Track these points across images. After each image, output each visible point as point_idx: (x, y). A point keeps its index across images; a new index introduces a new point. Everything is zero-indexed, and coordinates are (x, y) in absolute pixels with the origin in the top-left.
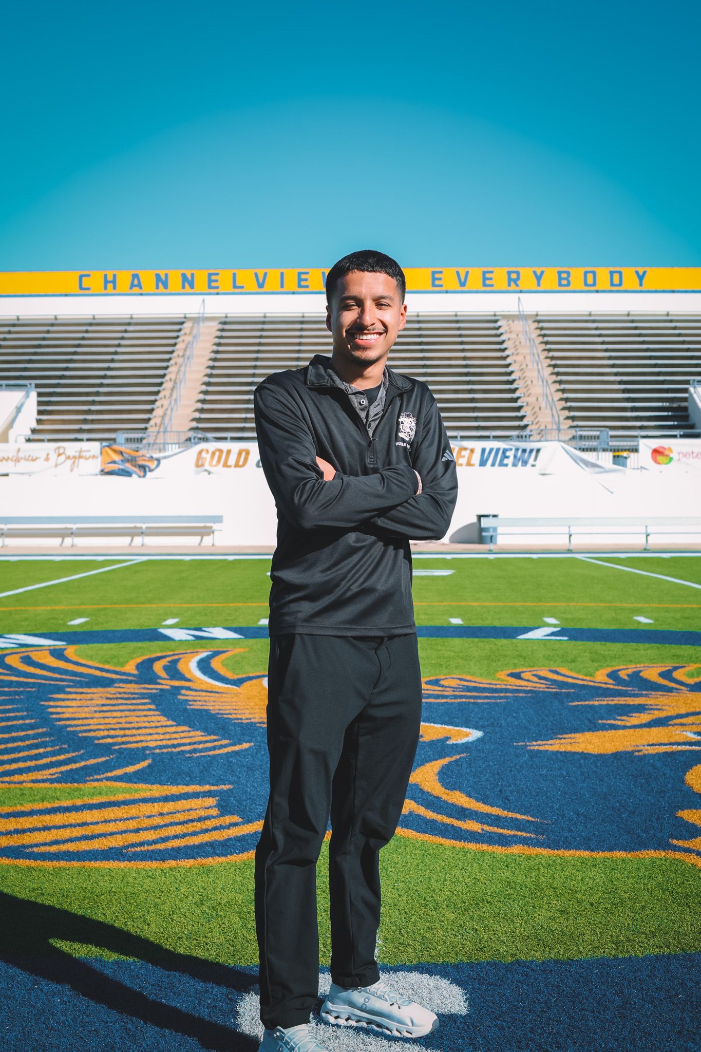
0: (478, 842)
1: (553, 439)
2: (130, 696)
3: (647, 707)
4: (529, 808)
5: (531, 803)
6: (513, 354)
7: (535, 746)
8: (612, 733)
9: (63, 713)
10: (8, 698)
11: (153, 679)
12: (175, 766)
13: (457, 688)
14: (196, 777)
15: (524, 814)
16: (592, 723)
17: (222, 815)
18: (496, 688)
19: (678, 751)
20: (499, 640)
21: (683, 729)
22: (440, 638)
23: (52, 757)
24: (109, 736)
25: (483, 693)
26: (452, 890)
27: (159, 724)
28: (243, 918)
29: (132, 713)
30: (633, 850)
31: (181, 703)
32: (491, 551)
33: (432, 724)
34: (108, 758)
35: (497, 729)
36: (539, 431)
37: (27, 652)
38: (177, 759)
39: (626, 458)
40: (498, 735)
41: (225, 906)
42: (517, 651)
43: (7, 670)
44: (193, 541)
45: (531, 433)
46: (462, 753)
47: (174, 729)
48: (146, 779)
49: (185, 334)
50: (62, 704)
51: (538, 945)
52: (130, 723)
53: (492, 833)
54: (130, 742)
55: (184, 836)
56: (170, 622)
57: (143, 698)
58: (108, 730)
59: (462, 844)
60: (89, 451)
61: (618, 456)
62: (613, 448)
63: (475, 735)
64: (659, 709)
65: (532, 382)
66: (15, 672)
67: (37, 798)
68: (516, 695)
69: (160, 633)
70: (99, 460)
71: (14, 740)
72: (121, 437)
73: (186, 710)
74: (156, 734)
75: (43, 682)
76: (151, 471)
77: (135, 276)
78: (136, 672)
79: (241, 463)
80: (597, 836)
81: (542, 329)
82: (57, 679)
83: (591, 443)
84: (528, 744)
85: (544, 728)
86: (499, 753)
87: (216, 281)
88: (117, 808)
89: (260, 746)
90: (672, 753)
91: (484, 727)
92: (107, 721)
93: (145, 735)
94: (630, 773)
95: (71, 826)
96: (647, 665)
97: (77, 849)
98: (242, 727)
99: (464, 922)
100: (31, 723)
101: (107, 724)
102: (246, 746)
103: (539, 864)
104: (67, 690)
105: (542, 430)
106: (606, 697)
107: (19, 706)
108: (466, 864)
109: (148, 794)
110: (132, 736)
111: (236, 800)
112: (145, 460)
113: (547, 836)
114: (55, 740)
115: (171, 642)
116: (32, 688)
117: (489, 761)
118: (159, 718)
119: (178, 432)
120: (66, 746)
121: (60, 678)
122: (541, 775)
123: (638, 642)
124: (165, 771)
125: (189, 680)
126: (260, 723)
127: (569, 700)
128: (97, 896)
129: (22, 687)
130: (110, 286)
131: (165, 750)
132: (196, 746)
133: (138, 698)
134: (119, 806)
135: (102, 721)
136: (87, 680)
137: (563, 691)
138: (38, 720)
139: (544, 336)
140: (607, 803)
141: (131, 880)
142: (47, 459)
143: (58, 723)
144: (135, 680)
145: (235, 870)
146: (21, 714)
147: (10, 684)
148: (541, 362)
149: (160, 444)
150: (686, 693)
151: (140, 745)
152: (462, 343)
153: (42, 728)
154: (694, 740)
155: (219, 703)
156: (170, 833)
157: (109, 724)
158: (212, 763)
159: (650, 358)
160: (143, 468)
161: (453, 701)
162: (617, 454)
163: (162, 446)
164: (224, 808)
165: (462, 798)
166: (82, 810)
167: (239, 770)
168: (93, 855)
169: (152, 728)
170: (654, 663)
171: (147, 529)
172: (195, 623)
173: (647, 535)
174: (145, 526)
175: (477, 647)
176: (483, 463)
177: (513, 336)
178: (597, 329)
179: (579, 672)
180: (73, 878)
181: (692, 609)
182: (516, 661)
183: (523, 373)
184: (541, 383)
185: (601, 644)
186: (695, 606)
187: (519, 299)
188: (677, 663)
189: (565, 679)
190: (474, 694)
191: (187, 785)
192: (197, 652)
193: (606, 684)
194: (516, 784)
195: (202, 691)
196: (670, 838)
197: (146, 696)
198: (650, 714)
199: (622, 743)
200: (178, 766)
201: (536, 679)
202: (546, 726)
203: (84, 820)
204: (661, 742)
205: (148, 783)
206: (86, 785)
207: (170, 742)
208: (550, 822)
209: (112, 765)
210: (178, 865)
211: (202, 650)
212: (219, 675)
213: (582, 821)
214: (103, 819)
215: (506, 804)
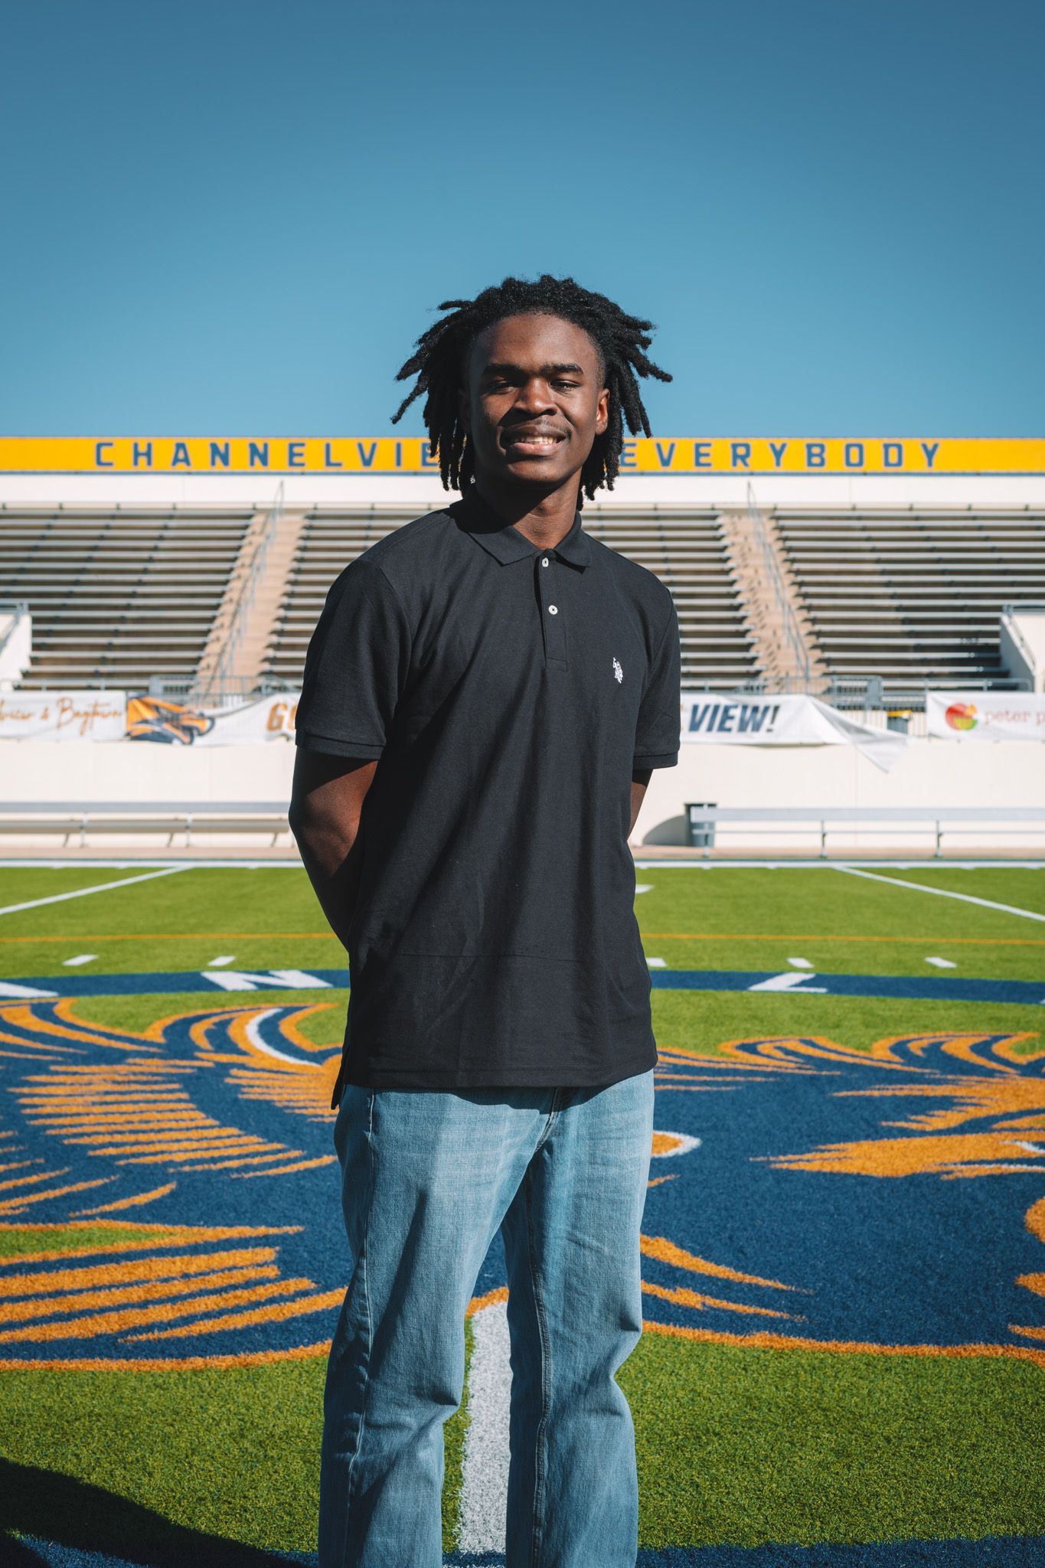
0: (696, 1325)
1: (799, 692)
2: (150, 1078)
3: (956, 1100)
4: (777, 1267)
5: (780, 1259)
6: (739, 566)
7: (783, 1162)
8: (903, 1142)
9: (42, 1106)
11: (187, 1050)
12: (213, 1193)
14: (246, 1211)
15: (769, 1278)
16: (872, 1126)
17: (284, 1276)
18: (719, 1069)
19: (1010, 1174)
20: (721, 992)
21: (1015, 1137)
23: (18, 1178)
24: (112, 1145)
25: (699, 1075)
26: (656, 1412)
27: (193, 1124)
29: (152, 1106)
30: (949, 1342)
31: (230, 1090)
32: (707, 857)
34: (107, 1181)
35: (723, 1135)
36: (777, 680)
38: (217, 1182)
39: (907, 721)
40: (725, 1145)
41: (281, 1439)
42: (750, 1009)
44: (263, 840)
45: (766, 683)
46: (669, 1173)
47: (215, 1132)
48: (165, 1217)
50: (43, 1090)
51: (802, 1515)
52: (147, 1122)
53: (718, 1309)
54: (144, 1154)
55: (221, 1313)
56: (221, 961)
57: (170, 1082)
58: (111, 1133)
59: (671, 1329)
60: (108, 704)
61: (895, 718)
62: (887, 706)
63: (688, 1143)
64: (975, 1105)
65: (767, 607)
68: (750, 1079)
69: (206, 979)
70: (124, 717)
72: (157, 685)
73: (236, 1100)
74: (189, 1140)
75: (15, 1055)
76: (201, 734)
78: (162, 1040)
80: (890, 1318)
82: (37, 1052)
83: (855, 699)
84: (772, 1159)
85: (796, 1133)
86: (727, 1175)
88: (115, 1265)
90: (1002, 1176)
91: (703, 1131)
92: (110, 1119)
93: (168, 1142)
94: (935, 1210)
96: (951, 1033)
97: (42, 1337)
98: (323, 1129)
99: (676, 1471)
101: (110, 1124)
102: (324, 1160)
103: (797, 1366)
104: (53, 1068)
105: (781, 679)
106: (890, 1084)
108: (678, 1366)
109: (165, 1242)
110: (147, 1143)
111: (309, 1252)
112: (192, 719)
113: (809, 1317)
114: (25, 1152)
115: (221, 993)
117: (711, 1188)
118: (193, 1114)
119: (241, 678)
120: (42, 1161)
121: (44, 1050)
122: (795, 1211)
123: (934, 998)
124: (196, 1203)
125: (244, 1053)
127: (834, 1088)
128: (68, 1422)
131: (199, 1168)
132: (248, 1161)
133: (163, 1082)
134: (118, 1262)
136: (85, 1052)
137: (824, 1073)
140: (902, 1260)
141: (127, 1392)
142: (45, 716)
143: (32, 1123)
144: (159, 1054)
145: (301, 1375)
148: (781, 579)
149: (215, 695)
150: (1015, 1079)
151: (159, 1159)
152: (663, 549)
153: (6, 1131)
154: (1034, 1156)
155: (289, 1091)
156: (197, 1309)
157: (115, 1124)
158: (272, 1190)
160: (190, 731)
162: (894, 714)
163: (217, 699)
164: (288, 1266)
165: (670, 1249)
166: (58, 1269)
167: (314, 1200)
168: (68, 1349)
169: (180, 1130)
170: (962, 1030)
171: (195, 821)
172: (258, 963)
173: (939, 835)
174: (190, 817)
175: (689, 1003)
176: (694, 726)
177: (740, 539)
178: (864, 529)
179: (846, 1043)
180: (30, 1389)
181: (1013, 946)
182: (749, 1026)
183: (754, 594)
184: (780, 609)
185: (878, 1000)
186: (1018, 942)
187: (749, 485)
188: (997, 1030)
189: (826, 1055)
190: (685, 1077)
191: (231, 1226)
192: (259, 1009)
193: (889, 1062)
194: (754, 1226)
195: (263, 1070)
196: (1010, 1326)
197: (175, 1079)
198: (961, 1111)
199: (921, 1160)
200: (217, 1194)
201: (779, 1054)
202: (799, 1130)
203: (59, 1287)
204: (982, 1158)
205: (169, 1223)
206: (68, 1227)
207: (207, 1155)
208: (811, 1292)
209: (113, 1191)
210: (206, 1365)
211: (267, 1005)
212: (292, 1045)
213: (865, 1291)
214: (90, 1285)
215: (739, 1260)
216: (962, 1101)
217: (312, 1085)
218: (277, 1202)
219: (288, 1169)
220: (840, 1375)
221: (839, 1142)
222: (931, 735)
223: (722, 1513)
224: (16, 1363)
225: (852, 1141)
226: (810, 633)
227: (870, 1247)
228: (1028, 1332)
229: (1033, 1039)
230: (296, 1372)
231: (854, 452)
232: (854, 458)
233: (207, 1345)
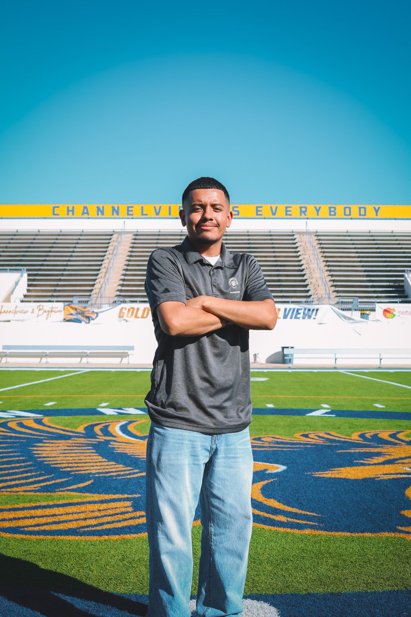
0: (284, 527)
1: (326, 303)
2: (81, 445)
3: (382, 453)
4: (314, 509)
5: (315, 506)
6: (303, 254)
7: (317, 474)
8: (362, 468)
9: (42, 454)
10: (9, 445)
11: (94, 435)
12: (107, 484)
13: (271, 442)
14: (120, 490)
15: (311, 512)
16: (350, 462)
17: (135, 511)
18: (294, 443)
19: (401, 478)
20: (295, 416)
21: (403, 466)
22: (261, 415)
23: (35, 478)
24: (68, 467)
25: (286, 445)
26: (270, 554)
27: (98, 461)
29: (82, 454)
31: (111, 449)
32: (290, 368)
33: (257, 462)
34: (68, 479)
35: (295, 465)
36: (318, 299)
37: (20, 420)
38: (108, 480)
39: (368, 315)
40: (296, 469)
41: (137, 561)
42: (306, 422)
43: (9, 430)
44: (117, 360)
45: (313, 300)
46: (275, 478)
47: (106, 463)
48: (90, 491)
49: (114, 241)
50: (41, 449)
51: (321, 585)
52: (81, 460)
53: (292, 523)
54: (81, 470)
55: (113, 522)
56: (104, 404)
57: (88, 446)
58: (68, 463)
59: (276, 528)
60: (57, 308)
61: (364, 313)
62: (361, 309)
63: (282, 468)
64: (389, 455)
65: (314, 270)
66: (14, 431)
67: (27, 500)
68: (306, 446)
69: (98, 411)
70: (63, 313)
71: (13, 468)
72: (76, 300)
73: (113, 453)
74: (96, 466)
75: (30, 436)
76: (93, 319)
77: (85, 208)
78: (84, 432)
79: (145, 315)
80: (354, 525)
81: (319, 240)
82: (38, 435)
83: (348, 306)
84: (313, 473)
85: (322, 465)
86: (296, 478)
87: (132, 211)
90: (397, 479)
91: (287, 464)
92: (67, 458)
93: (89, 466)
94: (373, 490)
95: (46, 516)
96: (381, 430)
99: (277, 572)
100: (23, 459)
101: (67, 460)
103: (321, 540)
104: (44, 441)
105: (319, 298)
106: (358, 448)
107: (16, 450)
108: (278, 540)
109: (91, 499)
110: (82, 467)
111: (143, 503)
112: (90, 314)
113: (325, 524)
114: (37, 469)
115: (104, 416)
116: (24, 440)
117: (290, 483)
118: (97, 457)
119: (108, 298)
120: (44, 472)
121: (40, 435)
122: (321, 491)
123: (376, 418)
124: (101, 486)
125: (115, 436)
127: (337, 449)
128: (62, 555)
129: (18, 439)
130: (70, 213)
131: (101, 475)
132: (119, 473)
133: (85, 446)
135: (64, 459)
136: (55, 436)
137: (333, 444)
138: (27, 458)
139: (321, 244)
140: (360, 506)
141: (81, 546)
142: (33, 312)
143: (38, 459)
144: (83, 436)
145: (143, 542)
146: (17, 454)
147: (11, 437)
148: (319, 259)
149: (98, 304)
150: (405, 446)
151: (86, 472)
152: (273, 248)
153: (30, 462)
154: (410, 472)
155: (132, 450)
156: (105, 521)
157: (69, 460)
158: (128, 483)
159: (382, 257)
160: (88, 318)
161: (269, 449)
163: (99, 306)
164: (136, 507)
165: (275, 503)
166: (53, 507)
169: (93, 462)
170: (386, 429)
172: (118, 405)
173: (381, 359)
174: (89, 352)
175: (283, 420)
176: (284, 317)
177: (303, 244)
178: (351, 240)
179: (342, 434)
180: (47, 545)
181: (407, 400)
182: (305, 428)
183: (309, 265)
184: (319, 271)
185: (355, 419)
186: (409, 399)
188: (399, 429)
189: (334, 438)
190: (281, 446)
191: (114, 494)
192: (119, 421)
193: (358, 440)
194: (306, 495)
195: (123, 442)
196: (398, 528)
197: (90, 445)
198: (384, 457)
199: (368, 473)
200: (109, 484)
201: (317, 438)
202: (324, 463)
203: (54, 513)
204: (390, 473)
205: (92, 493)
206: (55, 494)
207: (104, 471)
208: (326, 516)
209: (71, 483)
210: (109, 538)
211: (123, 420)
212: (133, 434)
213: (346, 516)
214: (65, 513)
215: (301, 507)
216: (385, 453)
217: (141, 448)
218: (130, 486)
219: (134, 476)
221: (338, 467)
222: (377, 320)
224: (42, 537)
225: (343, 467)
226: (331, 280)
228: (403, 529)
230: (141, 541)
233: (108, 532)
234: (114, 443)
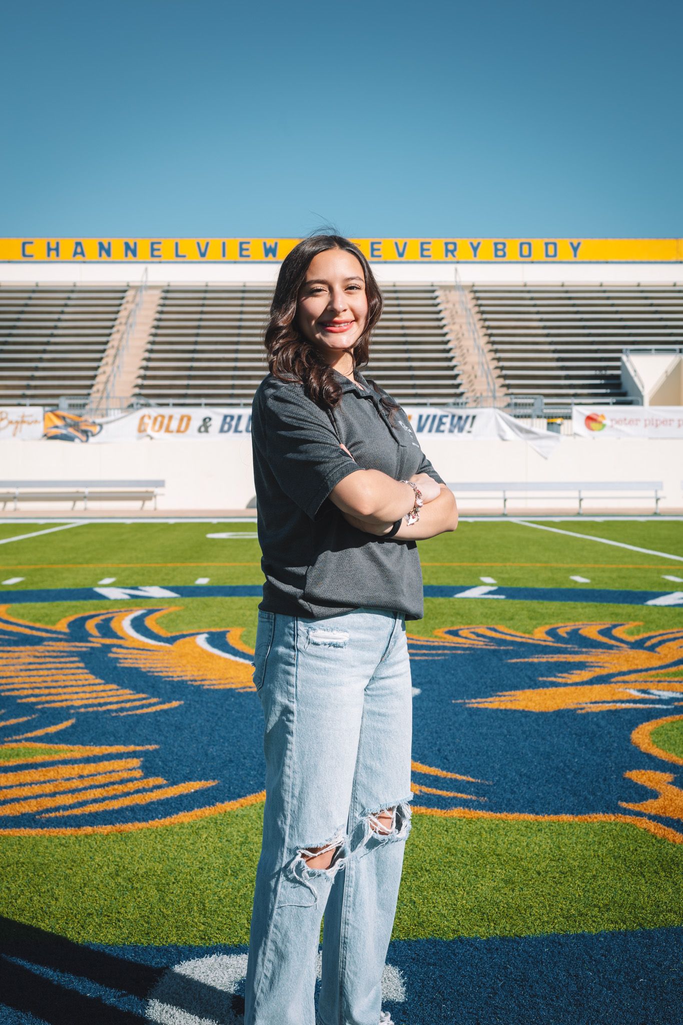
0: (415, 804)
1: (489, 407)
3: (588, 664)
4: (470, 768)
5: (471, 763)
6: (450, 323)
7: (474, 703)
8: (552, 690)
11: (84, 637)
12: (100, 725)
14: (121, 736)
15: (464, 774)
16: (533, 680)
17: (146, 776)
18: (434, 646)
19: (622, 709)
20: (435, 598)
21: (626, 687)
24: (33, 695)
25: (420, 650)
27: (87, 682)
28: (161, 890)
29: (60, 671)
30: (580, 813)
31: (111, 661)
34: (29, 718)
35: (435, 687)
36: (475, 398)
38: (102, 718)
39: (560, 425)
40: (437, 693)
41: (142, 876)
42: (455, 609)
44: (136, 505)
45: (468, 401)
47: (101, 688)
48: (68, 741)
51: (482, 919)
52: (57, 681)
53: (430, 794)
54: (54, 701)
55: (104, 799)
56: (107, 581)
57: (72, 656)
58: (32, 689)
60: (32, 415)
61: (552, 423)
62: (547, 415)
63: (412, 692)
64: (600, 667)
65: (468, 350)
68: (454, 652)
69: (95, 592)
70: (42, 424)
72: (64, 403)
73: (115, 668)
74: (84, 692)
76: (93, 435)
78: (67, 630)
79: (182, 428)
80: (542, 798)
83: (526, 411)
84: (467, 701)
85: (483, 685)
86: (438, 711)
88: (34, 770)
89: (190, 704)
90: (618, 711)
91: (423, 684)
92: (32, 679)
93: (70, 694)
94: (573, 732)
96: (585, 622)
98: (173, 685)
101: (32, 683)
102: (175, 704)
103: (481, 828)
105: (478, 398)
106: (545, 655)
109: (68, 756)
110: (57, 695)
111: (163, 761)
112: (87, 425)
113: (489, 798)
115: (106, 600)
117: (427, 720)
118: (87, 676)
119: (120, 398)
122: (481, 733)
123: (575, 601)
124: (89, 731)
125: (121, 638)
126: (192, 681)
127: (508, 657)
131: (91, 709)
132: (123, 705)
133: (67, 657)
134: (36, 768)
135: (27, 680)
136: (15, 638)
137: (502, 648)
140: (551, 763)
141: (41, 849)
144: (65, 639)
145: (156, 837)
148: (477, 332)
149: (103, 409)
150: (626, 651)
151: (64, 704)
152: (400, 313)
154: (637, 698)
155: (150, 661)
156: (89, 797)
157: (35, 683)
158: (138, 722)
159: (584, 328)
160: (85, 433)
162: (551, 421)
163: (104, 412)
164: (149, 770)
167: (166, 729)
168: (3, 823)
169: (78, 686)
170: (593, 621)
171: (90, 493)
172: (131, 582)
173: (581, 500)
174: (87, 490)
176: (420, 429)
177: (450, 306)
178: (532, 299)
179: (516, 629)
181: (628, 569)
182: (453, 619)
183: (460, 342)
184: (476, 351)
185: (538, 602)
186: (631, 566)
187: (456, 270)
188: (615, 621)
189: (503, 637)
190: (411, 651)
191: (111, 745)
192: (131, 610)
193: (545, 641)
194: (454, 743)
195: (134, 648)
196: (619, 803)
197: (75, 654)
198: (590, 671)
199: (564, 701)
200: (103, 726)
201: (473, 637)
202: (485, 683)
204: (603, 699)
205: (70, 744)
206: (4, 747)
207: (96, 701)
208: (491, 783)
209: (33, 725)
210: (94, 832)
211: (138, 608)
212: (152, 633)
213: (526, 782)
214: (18, 783)
215: (444, 764)
216: (592, 664)
217: (166, 657)
218: (142, 730)
219: (149, 710)
220: (508, 834)
221: (511, 690)
222: (575, 434)
223: (430, 919)
225: (519, 690)
226: (497, 368)
227: (530, 755)
228: (630, 806)
229: (639, 626)
230: (153, 835)
231: (525, 248)
232: (525, 252)
233: (95, 819)
234: (119, 650)
